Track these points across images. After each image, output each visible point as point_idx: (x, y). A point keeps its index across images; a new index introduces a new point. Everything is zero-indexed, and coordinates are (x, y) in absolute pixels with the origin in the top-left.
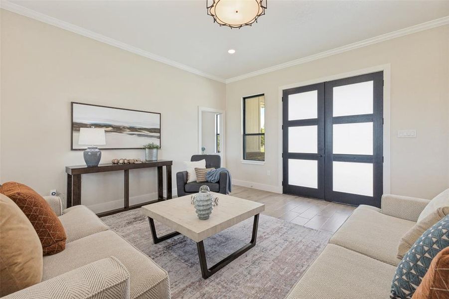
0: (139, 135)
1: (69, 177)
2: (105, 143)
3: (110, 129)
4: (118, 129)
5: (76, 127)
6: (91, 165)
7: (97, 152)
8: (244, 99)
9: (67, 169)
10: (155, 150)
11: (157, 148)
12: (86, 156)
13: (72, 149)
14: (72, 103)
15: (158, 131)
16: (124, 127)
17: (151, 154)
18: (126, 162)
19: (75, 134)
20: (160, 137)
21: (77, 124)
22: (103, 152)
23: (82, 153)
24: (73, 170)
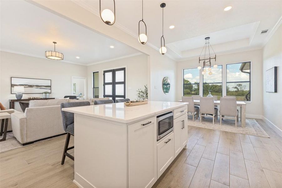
0: (40, 88)
1: (10, 102)
2: (24, 91)
3: (27, 86)
4: (31, 86)
5: (12, 86)
6: (18, 99)
7: (21, 95)
8: (94, 73)
9: (9, 100)
10: (48, 94)
11: (49, 93)
12: (16, 96)
13: (11, 93)
14: (11, 77)
15: (50, 86)
16: (33, 86)
17: (46, 95)
18: (33, 98)
19: (12, 88)
20: (51, 89)
21: (13, 85)
22: (23, 95)
23: (15, 95)
24: (11, 100)
